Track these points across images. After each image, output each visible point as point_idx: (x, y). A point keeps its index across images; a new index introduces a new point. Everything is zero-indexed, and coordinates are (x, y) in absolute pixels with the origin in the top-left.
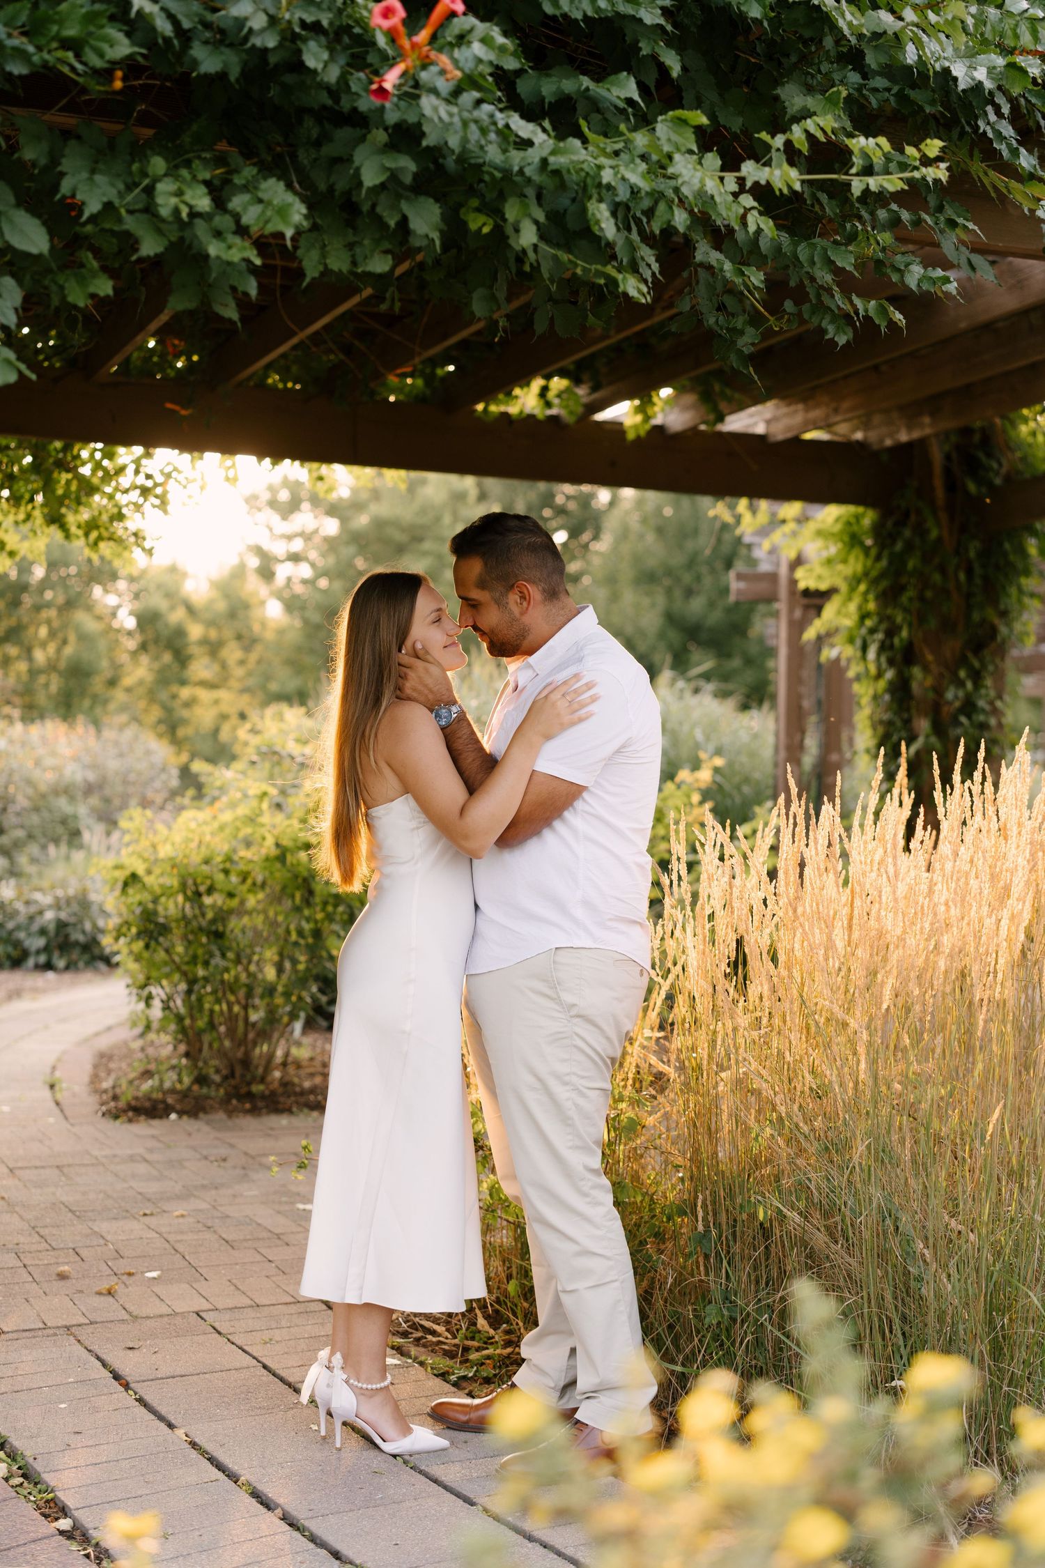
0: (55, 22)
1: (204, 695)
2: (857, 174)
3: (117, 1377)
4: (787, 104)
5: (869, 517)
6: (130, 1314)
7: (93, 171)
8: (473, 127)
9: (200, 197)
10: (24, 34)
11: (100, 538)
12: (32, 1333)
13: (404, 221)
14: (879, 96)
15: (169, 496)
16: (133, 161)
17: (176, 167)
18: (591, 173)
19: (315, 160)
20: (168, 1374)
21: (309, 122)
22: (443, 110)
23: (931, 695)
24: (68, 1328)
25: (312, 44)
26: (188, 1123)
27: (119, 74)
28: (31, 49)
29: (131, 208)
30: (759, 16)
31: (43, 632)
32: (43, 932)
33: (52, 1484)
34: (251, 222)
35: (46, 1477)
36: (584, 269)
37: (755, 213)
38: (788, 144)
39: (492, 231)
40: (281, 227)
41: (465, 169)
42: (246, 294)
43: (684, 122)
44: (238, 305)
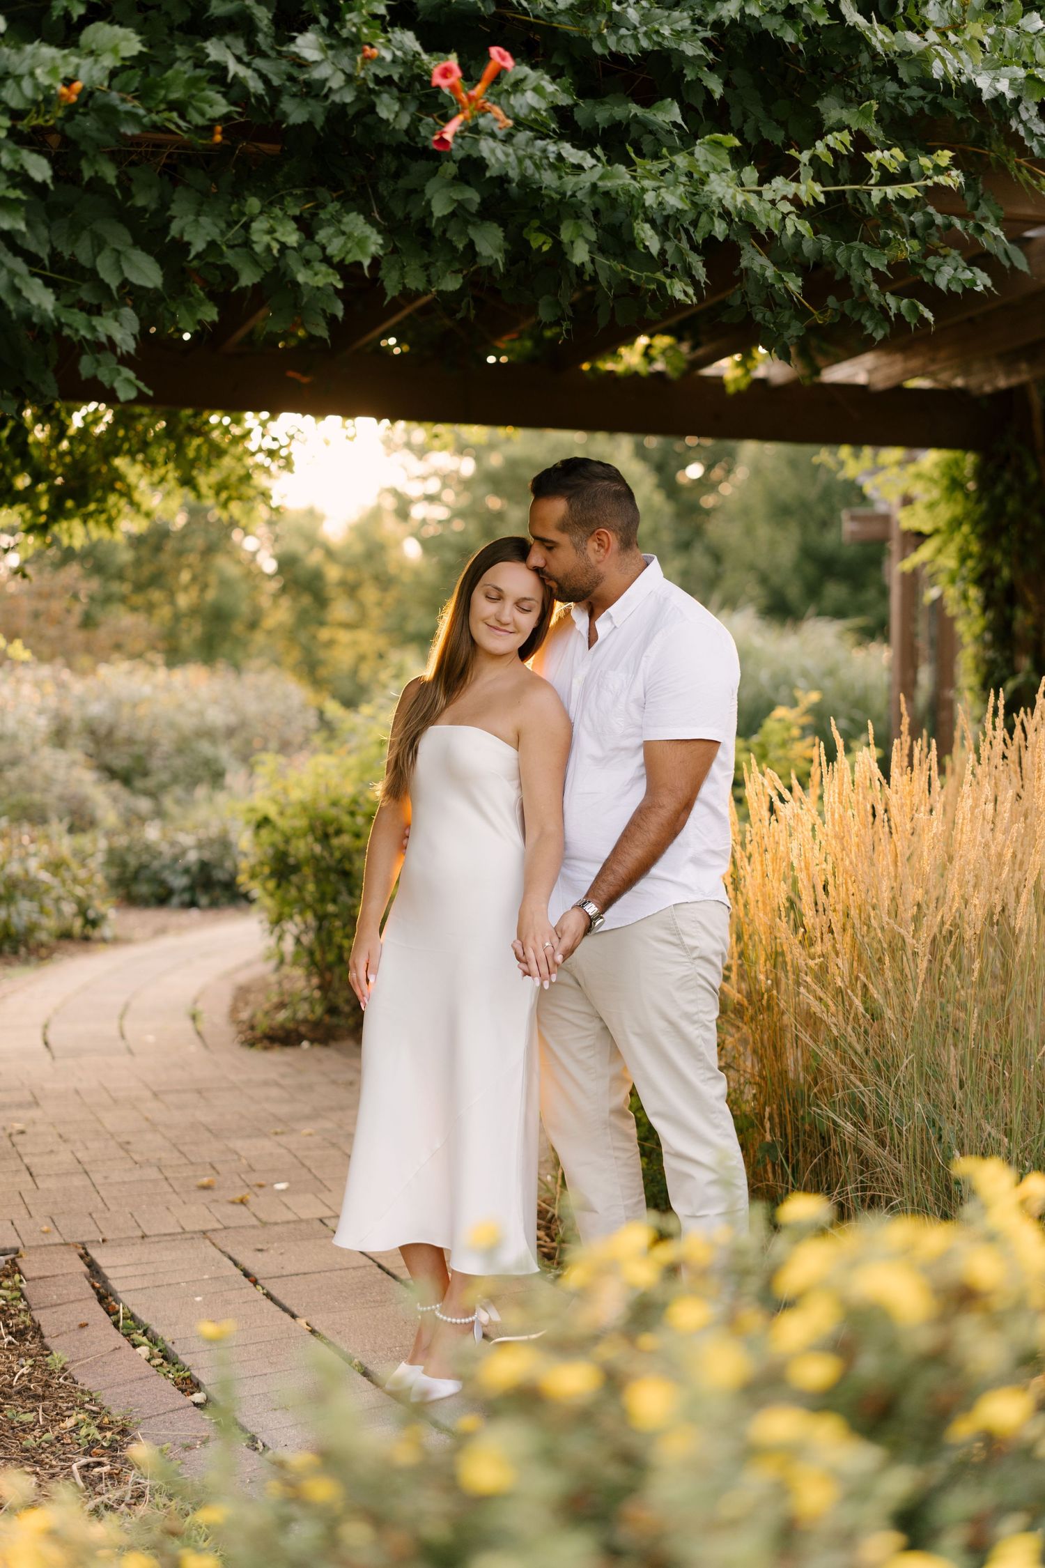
0: (162, 87)
1: (344, 636)
2: (875, 185)
3: (247, 1274)
4: (825, 117)
5: (970, 460)
6: (259, 1220)
7: (198, 214)
8: (528, 163)
9: (290, 234)
10: (135, 98)
11: (229, 499)
12: (173, 1237)
13: (471, 245)
14: (914, 104)
15: (294, 457)
16: (232, 203)
17: (271, 204)
18: (636, 195)
19: (394, 191)
20: (293, 1272)
21: (388, 158)
22: (499, 149)
23: (1032, 634)
24: (204, 1233)
25: (385, 97)
26: (319, 1051)
27: (219, 128)
28: (142, 112)
29: (231, 243)
30: (793, 41)
31: (185, 576)
32: (187, 871)
33: (188, 1364)
34: (336, 252)
35: (182, 1358)
36: (638, 277)
37: (793, 217)
38: (814, 160)
39: (551, 248)
40: (360, 257)
41: (526, 193)
42: (334, 317)
43: (718, 144)
44: (328, 324)
